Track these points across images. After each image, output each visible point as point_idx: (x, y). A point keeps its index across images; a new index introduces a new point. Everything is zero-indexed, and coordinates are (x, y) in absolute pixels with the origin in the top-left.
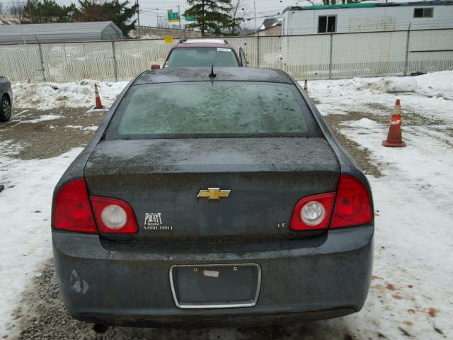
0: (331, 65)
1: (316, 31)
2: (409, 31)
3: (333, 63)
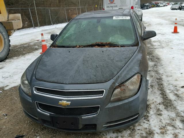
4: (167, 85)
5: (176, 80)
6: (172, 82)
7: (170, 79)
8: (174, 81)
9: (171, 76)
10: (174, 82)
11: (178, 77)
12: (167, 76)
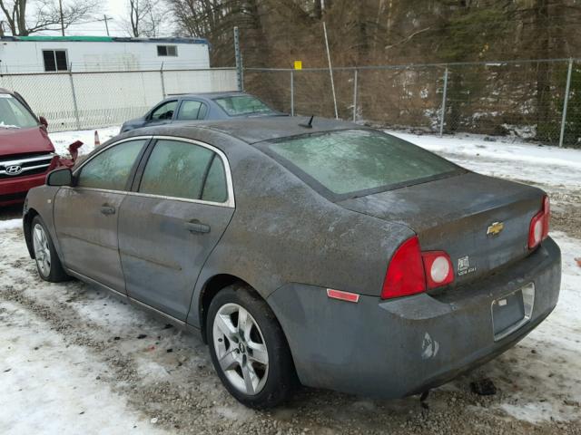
0: (76, 111)
1: (42, 69)
2: (161, 71)
3: (79, 109)
4: (32, 322)
5: (15, 340)
6: (25, 331)
7: (35, 340)
8: (19, 337)
9: (36, 349)
10: (18, 335)
11: (14, 350)
12: (48, 344)
